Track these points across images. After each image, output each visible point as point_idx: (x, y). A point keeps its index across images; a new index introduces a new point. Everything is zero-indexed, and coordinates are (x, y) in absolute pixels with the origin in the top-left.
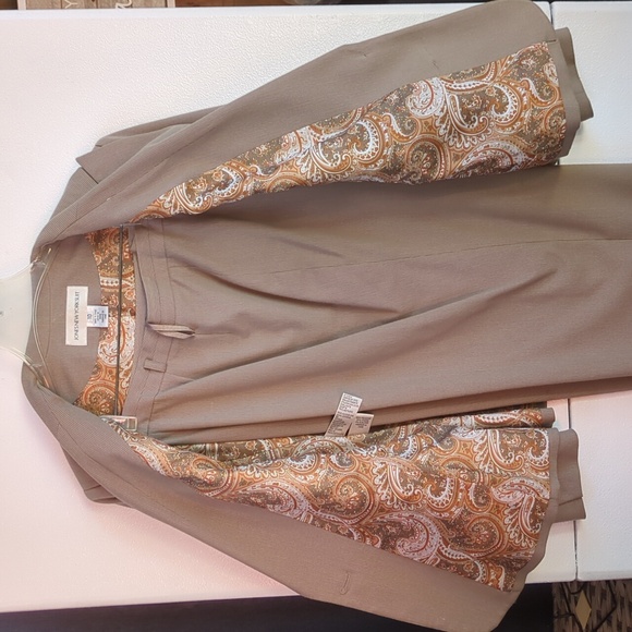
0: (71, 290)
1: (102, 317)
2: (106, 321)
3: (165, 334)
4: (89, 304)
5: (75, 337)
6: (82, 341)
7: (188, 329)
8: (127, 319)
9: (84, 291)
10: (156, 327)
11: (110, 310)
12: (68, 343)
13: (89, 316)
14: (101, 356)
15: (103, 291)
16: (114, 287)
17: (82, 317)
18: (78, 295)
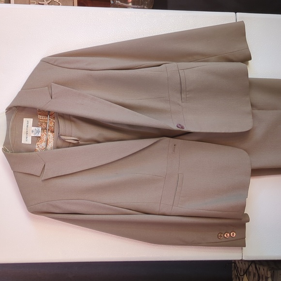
0: (25, 120)
1: (38, 132)
2: (40, 133)
3: (67, 141)
4: (33, 126)
5: (26, 140)
6: (29, 142)
7: (77, 139)
8: (50, 134)
9: (31, 120)
10: (63, 137)
11: (42, 129)
12: (23, 142)
13: (33, 131)
14: (37, 148)
15: (39, 121)
16: (44, 120)
17: (30, 132)
18: (28, 122)
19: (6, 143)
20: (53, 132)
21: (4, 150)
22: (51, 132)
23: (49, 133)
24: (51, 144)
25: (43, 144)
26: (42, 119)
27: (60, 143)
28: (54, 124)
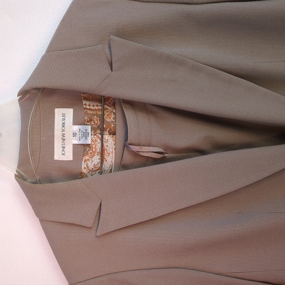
0: (58, 112)
1: (85, 135)
2: (89, 138)
3: (142, 154)
4: (74, 124)
5: (63, 153)
6: (69, 156)
8: (109, 139)
9: (69, 113)
10: (135, 148)
11: (92, 129)
12: (56, 158)
13: (75, 134)
14: (84, 170)
15: (86, 113)
16: (95, 110)
17: (69, 135)
18: (64, 117)
19: (23, 162)
20: (113, 133)
21: (20, 177)
22: (110, 133)
23: (107, 137)
24: (110, 160)
25: (96, 159)
26: (90, 109)
27: (128, 158)
28: (115, 118)
